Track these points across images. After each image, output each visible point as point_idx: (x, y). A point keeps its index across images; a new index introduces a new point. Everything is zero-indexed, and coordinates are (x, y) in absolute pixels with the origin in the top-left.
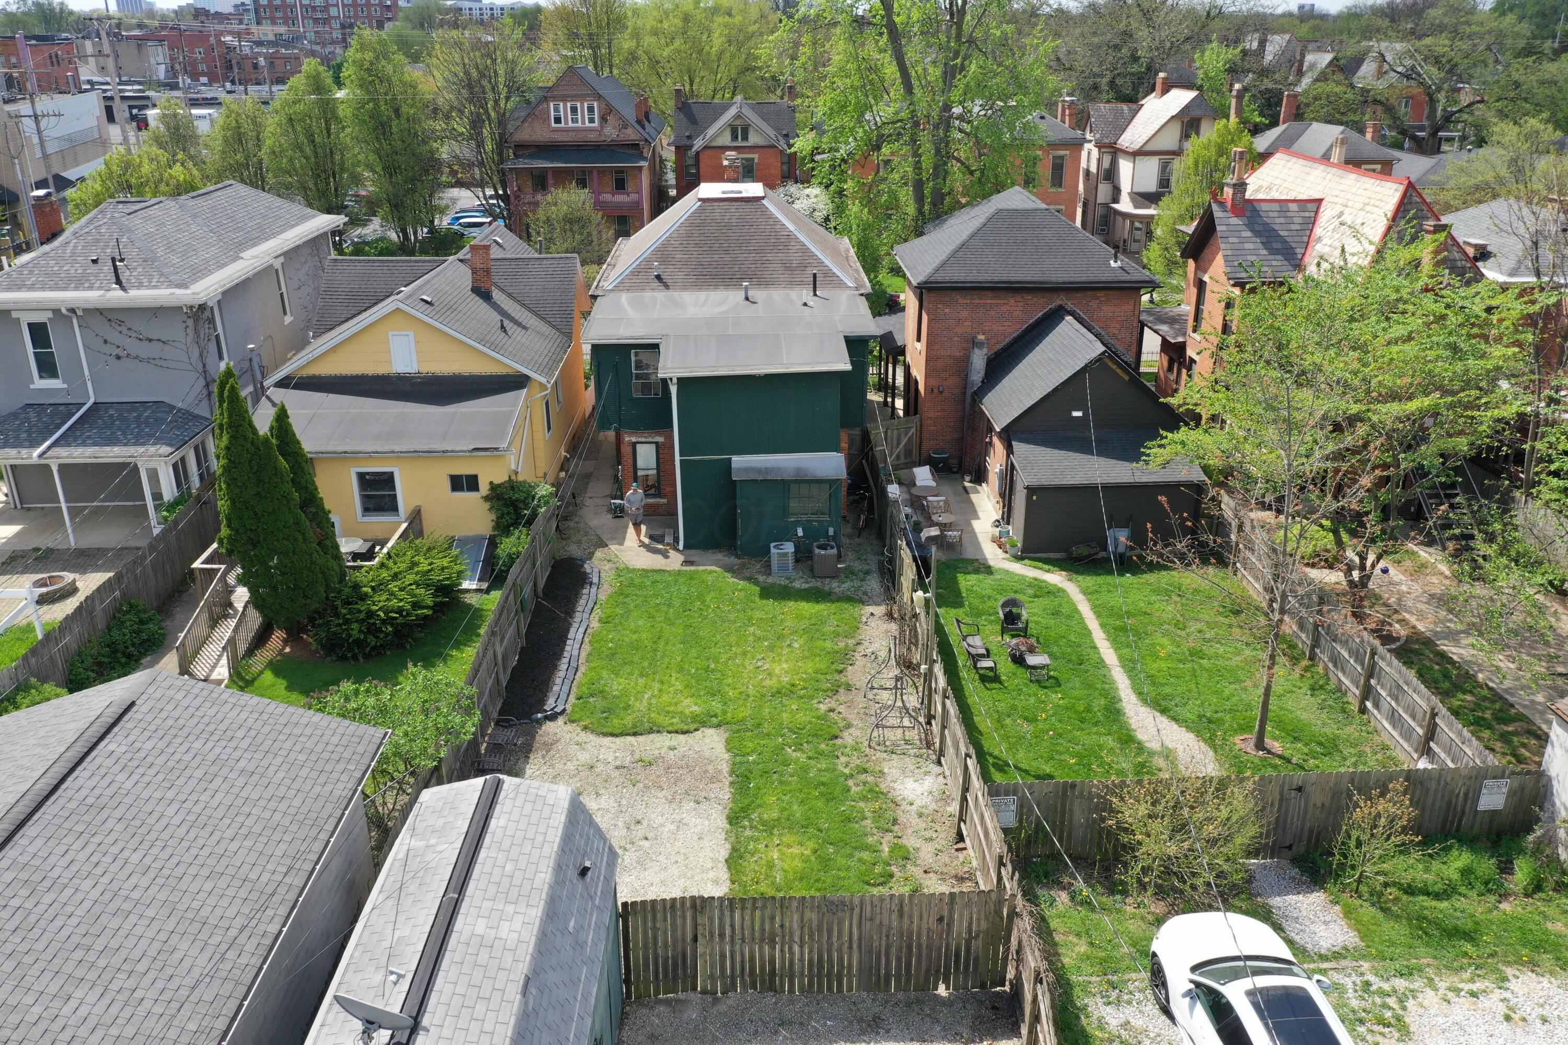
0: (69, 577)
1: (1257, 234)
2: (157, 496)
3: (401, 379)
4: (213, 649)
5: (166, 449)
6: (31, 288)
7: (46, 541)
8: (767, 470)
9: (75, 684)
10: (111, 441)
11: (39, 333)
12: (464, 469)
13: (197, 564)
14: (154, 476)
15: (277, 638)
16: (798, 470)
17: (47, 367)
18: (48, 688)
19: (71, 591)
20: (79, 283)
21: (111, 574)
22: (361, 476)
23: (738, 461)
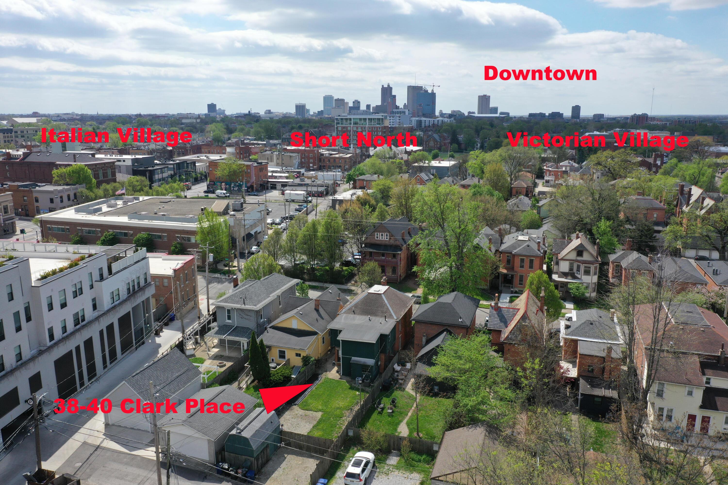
0: (225, 362)
1: (499, 316)
2: (243, 349)
3: (294, 330)
4: (244, 382)
5: (246, 339)
6: (229, 303)
7: (223, 354)
8: (358, 361)
9: (221, 385)
10: (237, 336)
11: (229, 311)
12: (298, 352)
13: (245, 365)
14: (243, 343)
15: (256, 382)
16: (364, 362)
17: (229, 318)
18: (217, 384)
19: (225, 365)
20: (237, 303)
21: (232, 363)
22: (279, 351)
23: (353, 358)
